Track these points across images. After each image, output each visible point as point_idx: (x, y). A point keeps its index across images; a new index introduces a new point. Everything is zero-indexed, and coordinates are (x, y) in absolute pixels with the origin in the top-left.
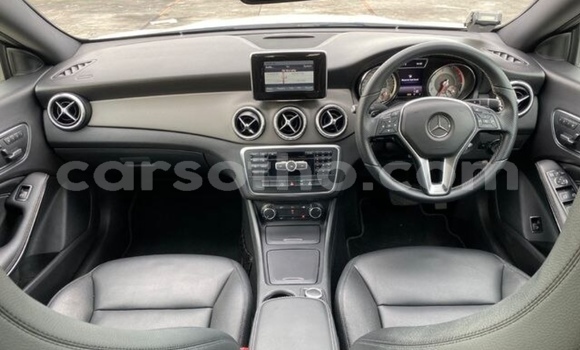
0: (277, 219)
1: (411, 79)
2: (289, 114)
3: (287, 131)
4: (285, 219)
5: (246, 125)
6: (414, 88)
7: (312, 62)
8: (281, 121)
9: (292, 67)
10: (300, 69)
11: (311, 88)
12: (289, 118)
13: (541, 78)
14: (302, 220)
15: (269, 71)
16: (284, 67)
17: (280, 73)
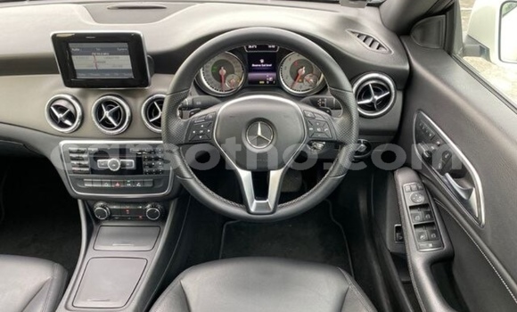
0: (110, 218)
1: (262, 64)
2: (109, 104)
3: (106, 123)
4: (122, 219)
5: (59, 116)
6: (267, 75)
7: (126, 45)
8: (99, 112)
9: (103, 51)
10: (113, 52)
11: (131, 75)
12: (108, 109)
13: (404, 71)
14: (140, 220)
15: (78, 54)
16: (94, 50)
17: (91, 57)
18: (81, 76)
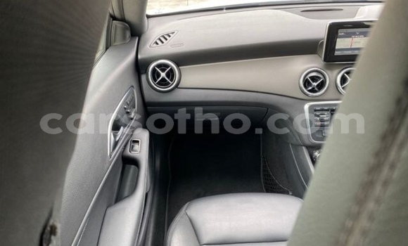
5: (314, 84)
8: (342, 80)
9: (361, 33)
15: (342, 37)
16: (354, 34)
17: (350, 39)
18: (337, 53)
